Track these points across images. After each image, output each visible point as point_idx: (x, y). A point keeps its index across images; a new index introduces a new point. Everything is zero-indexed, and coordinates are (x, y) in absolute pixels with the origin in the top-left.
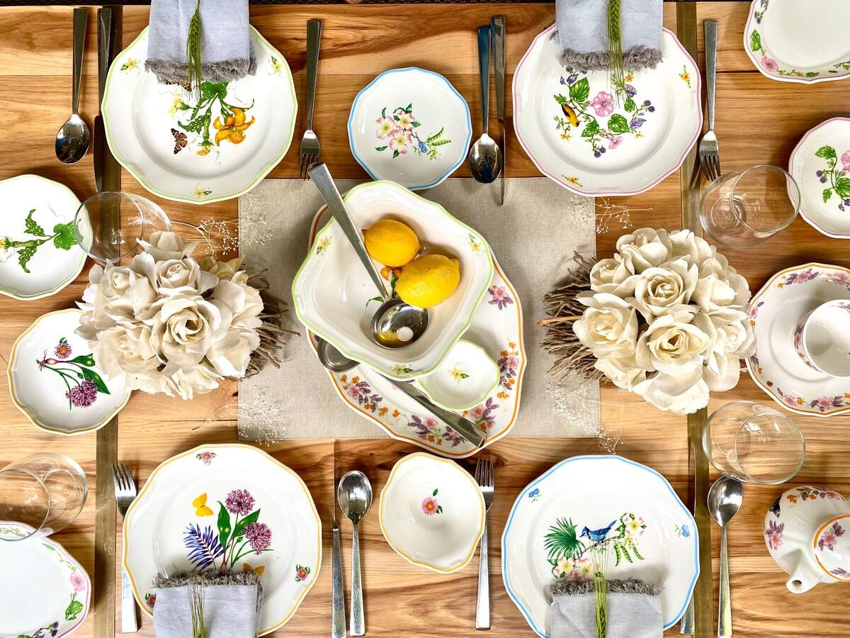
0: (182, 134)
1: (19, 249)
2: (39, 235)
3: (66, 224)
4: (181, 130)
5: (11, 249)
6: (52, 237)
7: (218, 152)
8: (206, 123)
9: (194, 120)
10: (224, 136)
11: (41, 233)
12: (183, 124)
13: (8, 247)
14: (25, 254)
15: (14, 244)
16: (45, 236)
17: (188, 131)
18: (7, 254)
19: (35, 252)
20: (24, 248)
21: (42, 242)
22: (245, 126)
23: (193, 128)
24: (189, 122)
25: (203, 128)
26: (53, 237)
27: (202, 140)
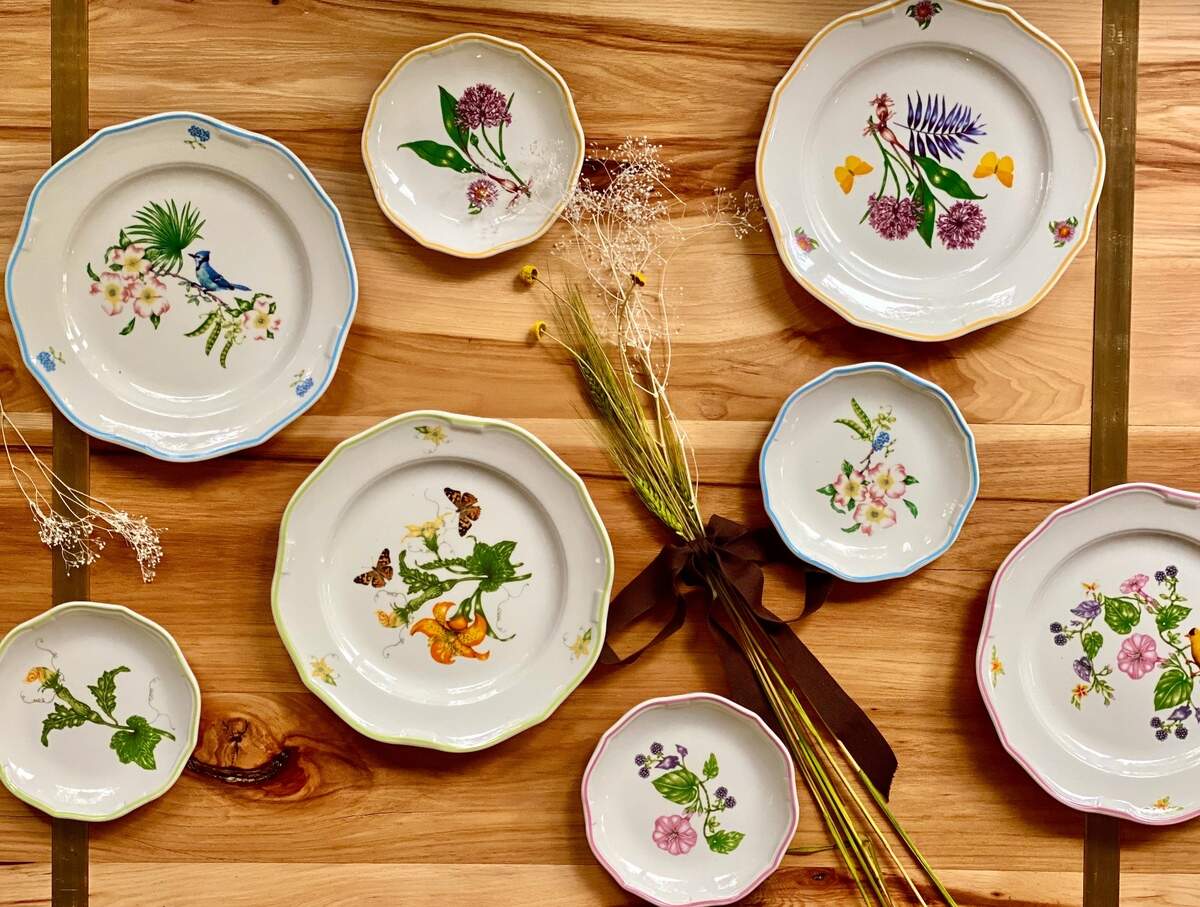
0: (391, 569)
1: (61, 702)
2: (103, 708)
3: (151, 726)
4: (395, 564)
5: (50, 692)
6: (117, 726)
7: (402, 641)
8: (432, 592)
9: (422, 571)
10: (431, 631)
11: (109, 708)
12: (406, 560)
13: (49, 686)
14: (62, 716)
15: (61, 691)
16: (110, 715)
17: (401, 574)
18: (40, 695)
19: (77, 725)
20: (68, 707)
21: (99, 721)
22: (468, 651)
23: (410, 578)
24: (415, 567)
25: (421, 593)
26: (120, 727)
27: (402, 605)
